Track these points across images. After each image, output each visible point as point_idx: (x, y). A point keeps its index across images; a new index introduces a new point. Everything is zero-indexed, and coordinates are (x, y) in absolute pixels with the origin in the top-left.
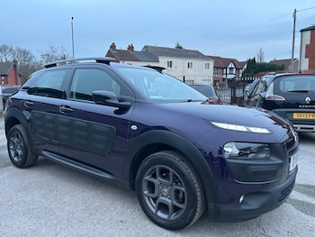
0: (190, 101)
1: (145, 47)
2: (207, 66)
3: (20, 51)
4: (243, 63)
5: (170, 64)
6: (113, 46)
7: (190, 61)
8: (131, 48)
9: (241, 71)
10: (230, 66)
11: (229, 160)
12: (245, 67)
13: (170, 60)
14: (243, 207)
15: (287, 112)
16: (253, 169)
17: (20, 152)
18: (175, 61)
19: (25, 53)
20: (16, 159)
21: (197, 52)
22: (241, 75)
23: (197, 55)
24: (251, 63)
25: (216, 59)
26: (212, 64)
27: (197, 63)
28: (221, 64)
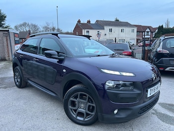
0: (99, 56)
1: (97, 21)
2: (133, 31)
3: (32, 25)
4: (155, 29)
5: (111, 30)
6: (79, 21)
7: (122, 28)
8: (89, 22)
9: (154, 33)
10: (147, 31)
11: (108, 90)
12: (157, 31)
13: (110, 28)
14: (117, 116)
15: (170, 60)
16: (121, 96)
17: (19, 80)
18: (114, 28)
19: (35, 26)
20: (17, 83)
21: (127, 23)
22: (154, 35)
23: (127, 25)
24: (161, 28)
25: (138, 27)
26: (136, 29)
27: (126, 29)
28: (141, 30)
